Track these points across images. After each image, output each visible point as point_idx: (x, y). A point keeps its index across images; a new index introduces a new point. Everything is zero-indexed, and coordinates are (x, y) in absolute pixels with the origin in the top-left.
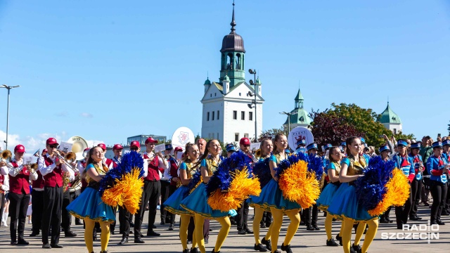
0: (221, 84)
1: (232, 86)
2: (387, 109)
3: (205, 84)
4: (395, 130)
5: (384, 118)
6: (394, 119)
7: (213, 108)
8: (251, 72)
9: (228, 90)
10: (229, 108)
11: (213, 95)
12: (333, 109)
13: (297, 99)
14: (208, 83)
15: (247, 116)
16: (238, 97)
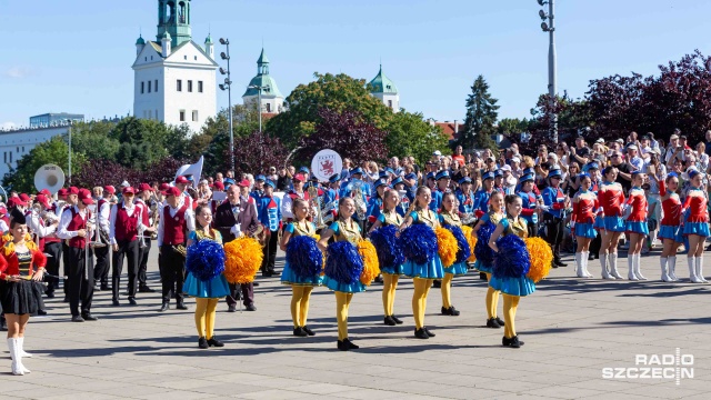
0: (159, 43)
1: (174, 47)
2: (380, 74)
3: (137, 43)
4: (390, 101)
5: (376, 87)
6: (388, 87)
7: (149, 76)
8: (222, 41)
9: (168, 51)
10: (170, 77)
11: (149, 58)
12: (316, 80)
13: (260, 62)
14: (141, 42)
15: (195, 86)
16: (183, 62)
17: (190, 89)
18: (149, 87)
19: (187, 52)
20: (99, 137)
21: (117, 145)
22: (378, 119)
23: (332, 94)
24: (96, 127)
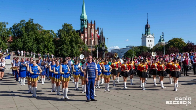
0: (145, 35)
1: (148, 35)
6: (183, 40)
8: (162, 33)
10: (147, 40)
11: (144, 37)
12: (173, 39)
14: (142, 35)
15: (151, 41)
16: (149, 37)
17: (150, 41)
18: (144, 41)
19: (150, 36)
20: (137, 49)
21: (140, 50)
22: (184, 45)
23: (175, 41)
24: (136, 47)
